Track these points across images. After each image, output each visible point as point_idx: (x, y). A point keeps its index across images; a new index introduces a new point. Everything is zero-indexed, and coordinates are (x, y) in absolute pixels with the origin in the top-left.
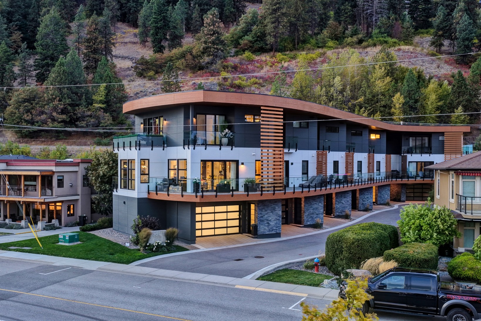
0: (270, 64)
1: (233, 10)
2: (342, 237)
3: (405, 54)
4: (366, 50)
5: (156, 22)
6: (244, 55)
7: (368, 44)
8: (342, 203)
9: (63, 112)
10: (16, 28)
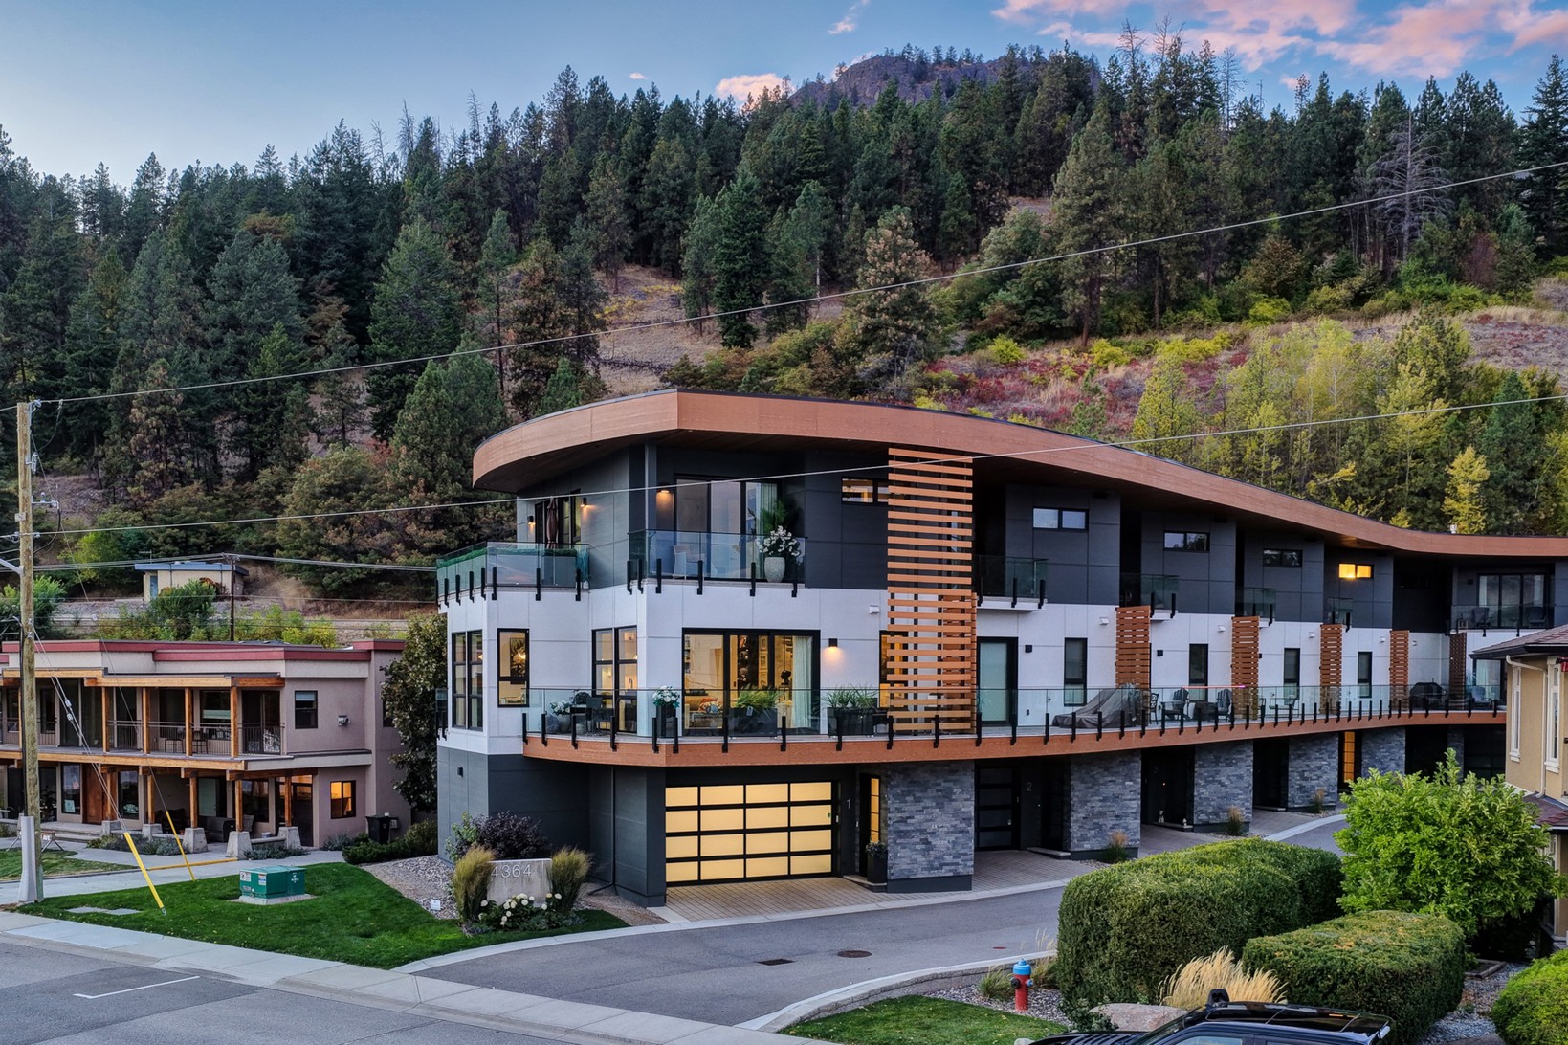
0: (1069, 372)
1: (967, 217)
2: (1107, 890)
3: (1505, 331)
4: (1375, 325)
5: (731, 260)
6: (991, 348)
7: (1384, 306)
8: (1220, 782)
9: (439, 520)
10: (331, 288)
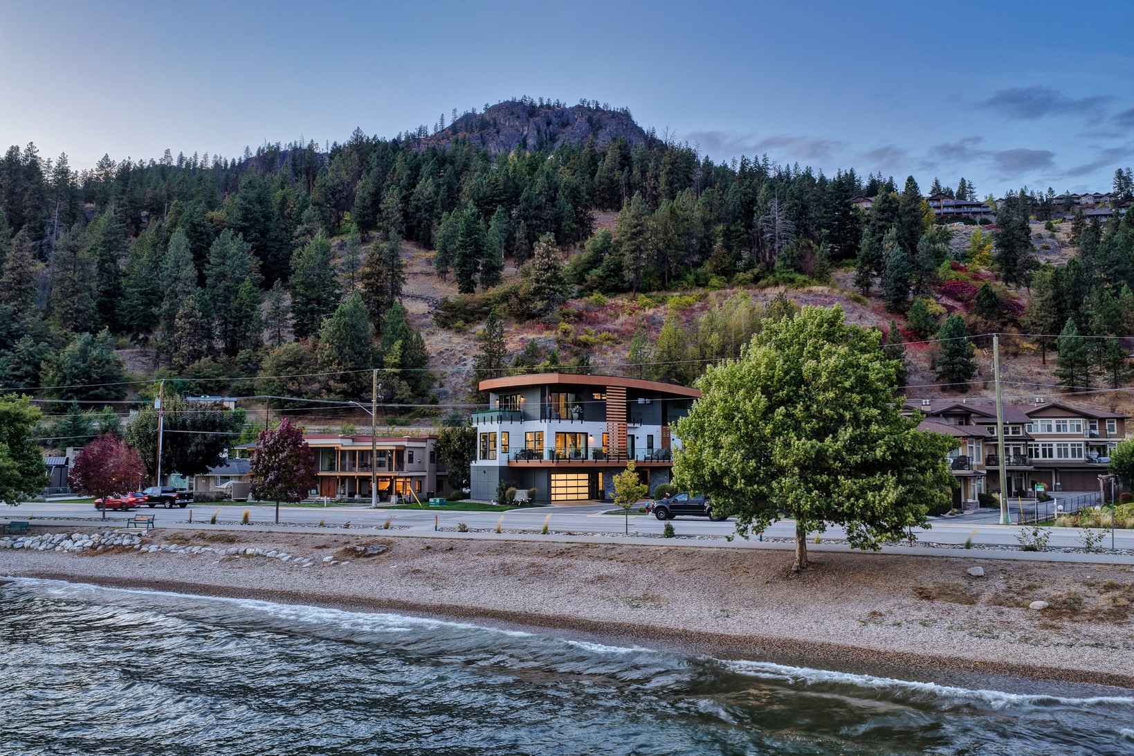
0: (628, 311)
1: (574, 226)
3: (816, 298)
4: (763, 292)
5: (464, 247)
6: (592, 297)
7: (767, 283)
9: (344, 379)
